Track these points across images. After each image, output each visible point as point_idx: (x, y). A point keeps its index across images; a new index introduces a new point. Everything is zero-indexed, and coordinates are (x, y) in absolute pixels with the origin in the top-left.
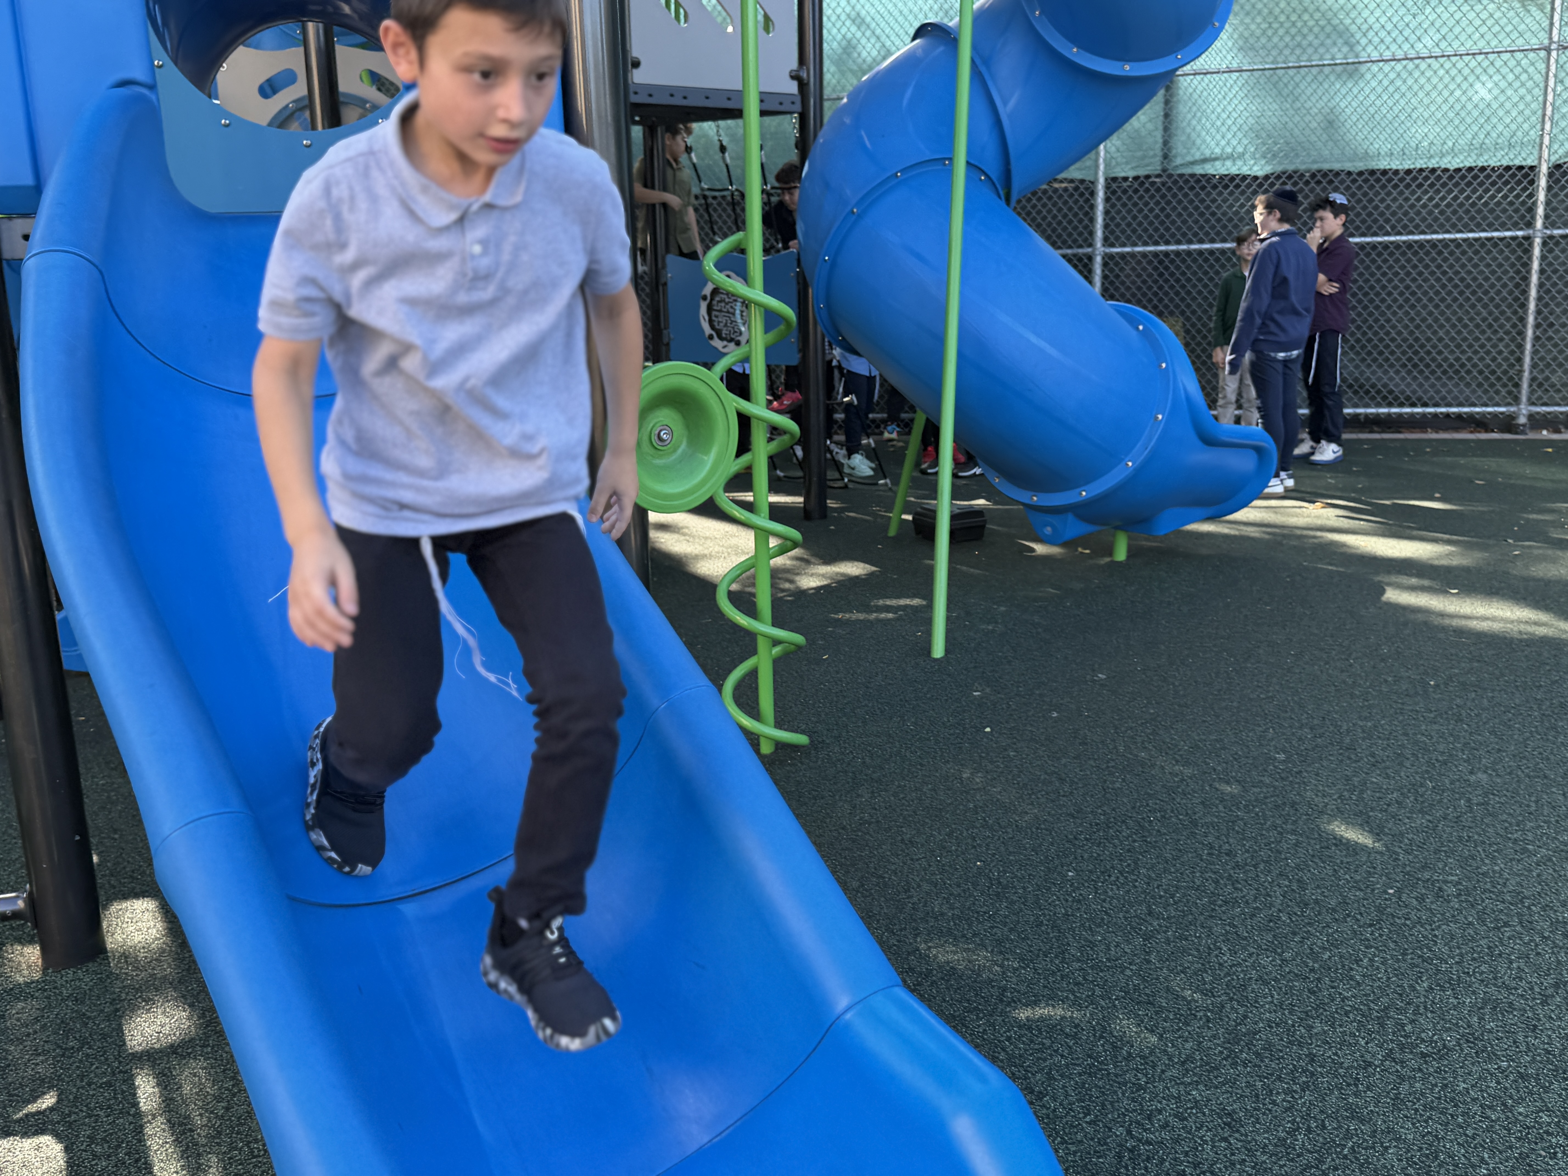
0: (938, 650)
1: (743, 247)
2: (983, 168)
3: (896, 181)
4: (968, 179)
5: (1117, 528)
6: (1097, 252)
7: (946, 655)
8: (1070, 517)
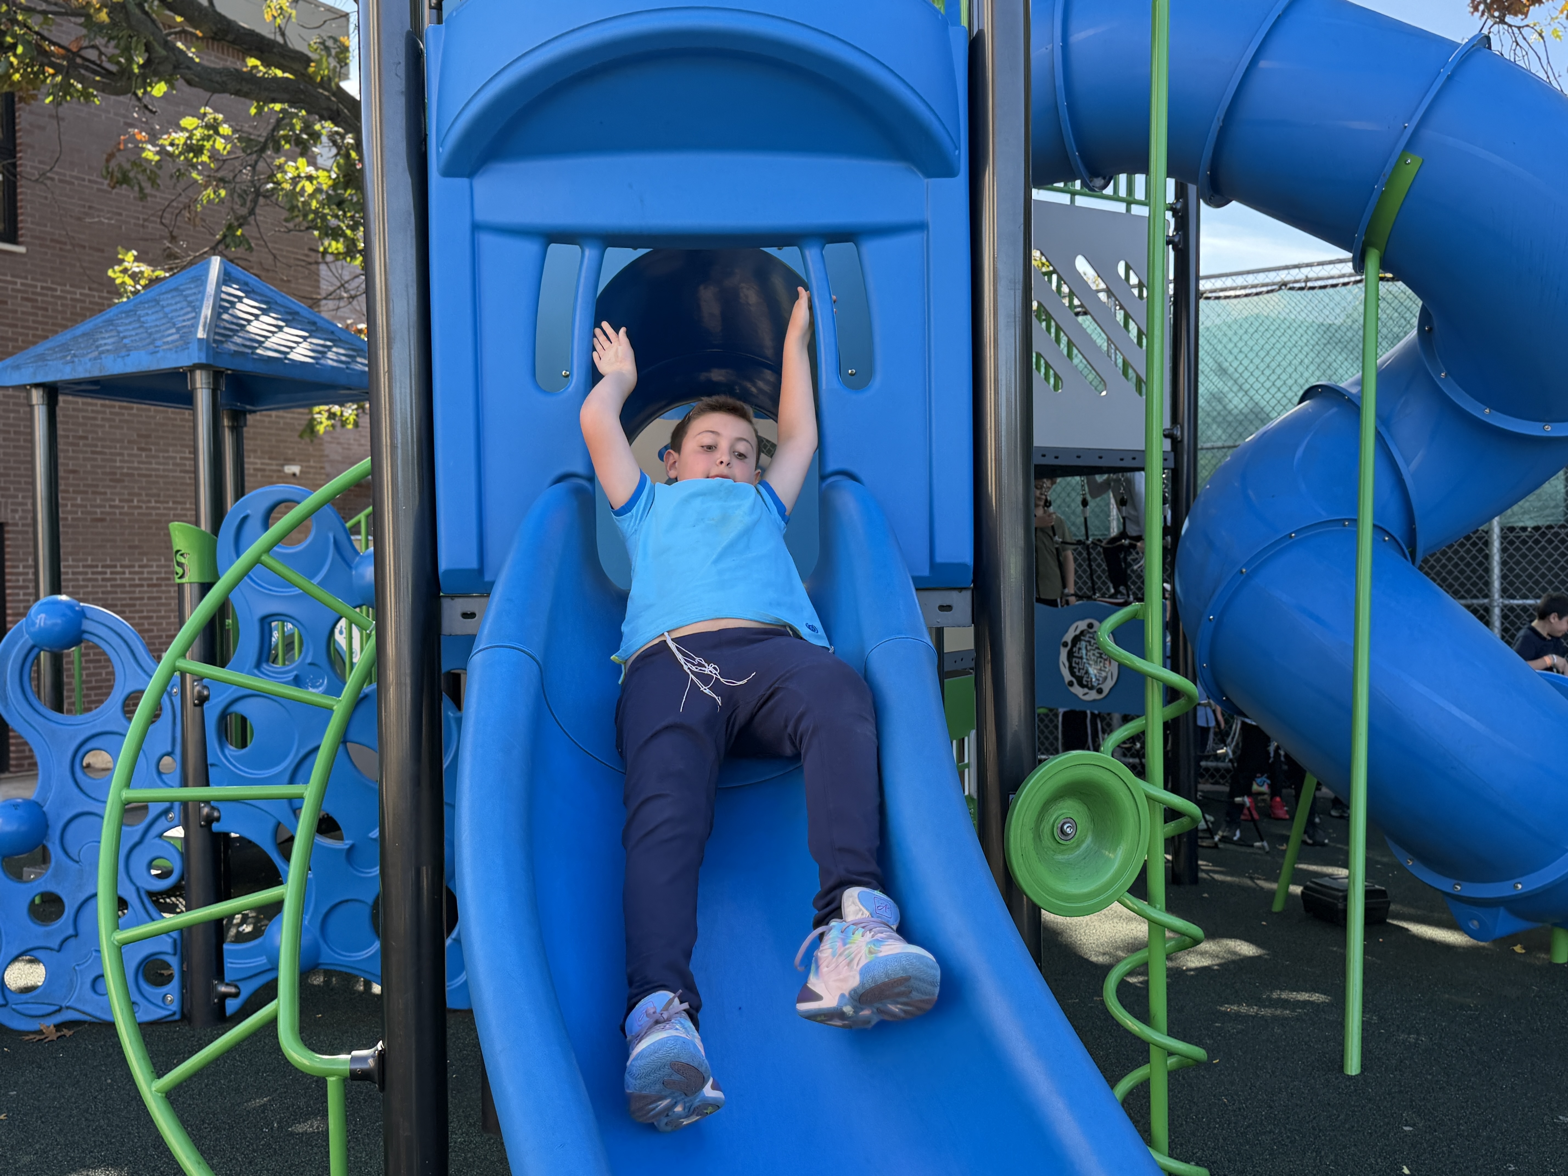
0: (1353, 1066)
1: (1141, 618)
2: (1387, 529)
3: (1291, 541)
4: (1374, 541)
5: (1556, 925)
6: (1495, 604)
7: (1362, 1072)
8: (1502, 911)
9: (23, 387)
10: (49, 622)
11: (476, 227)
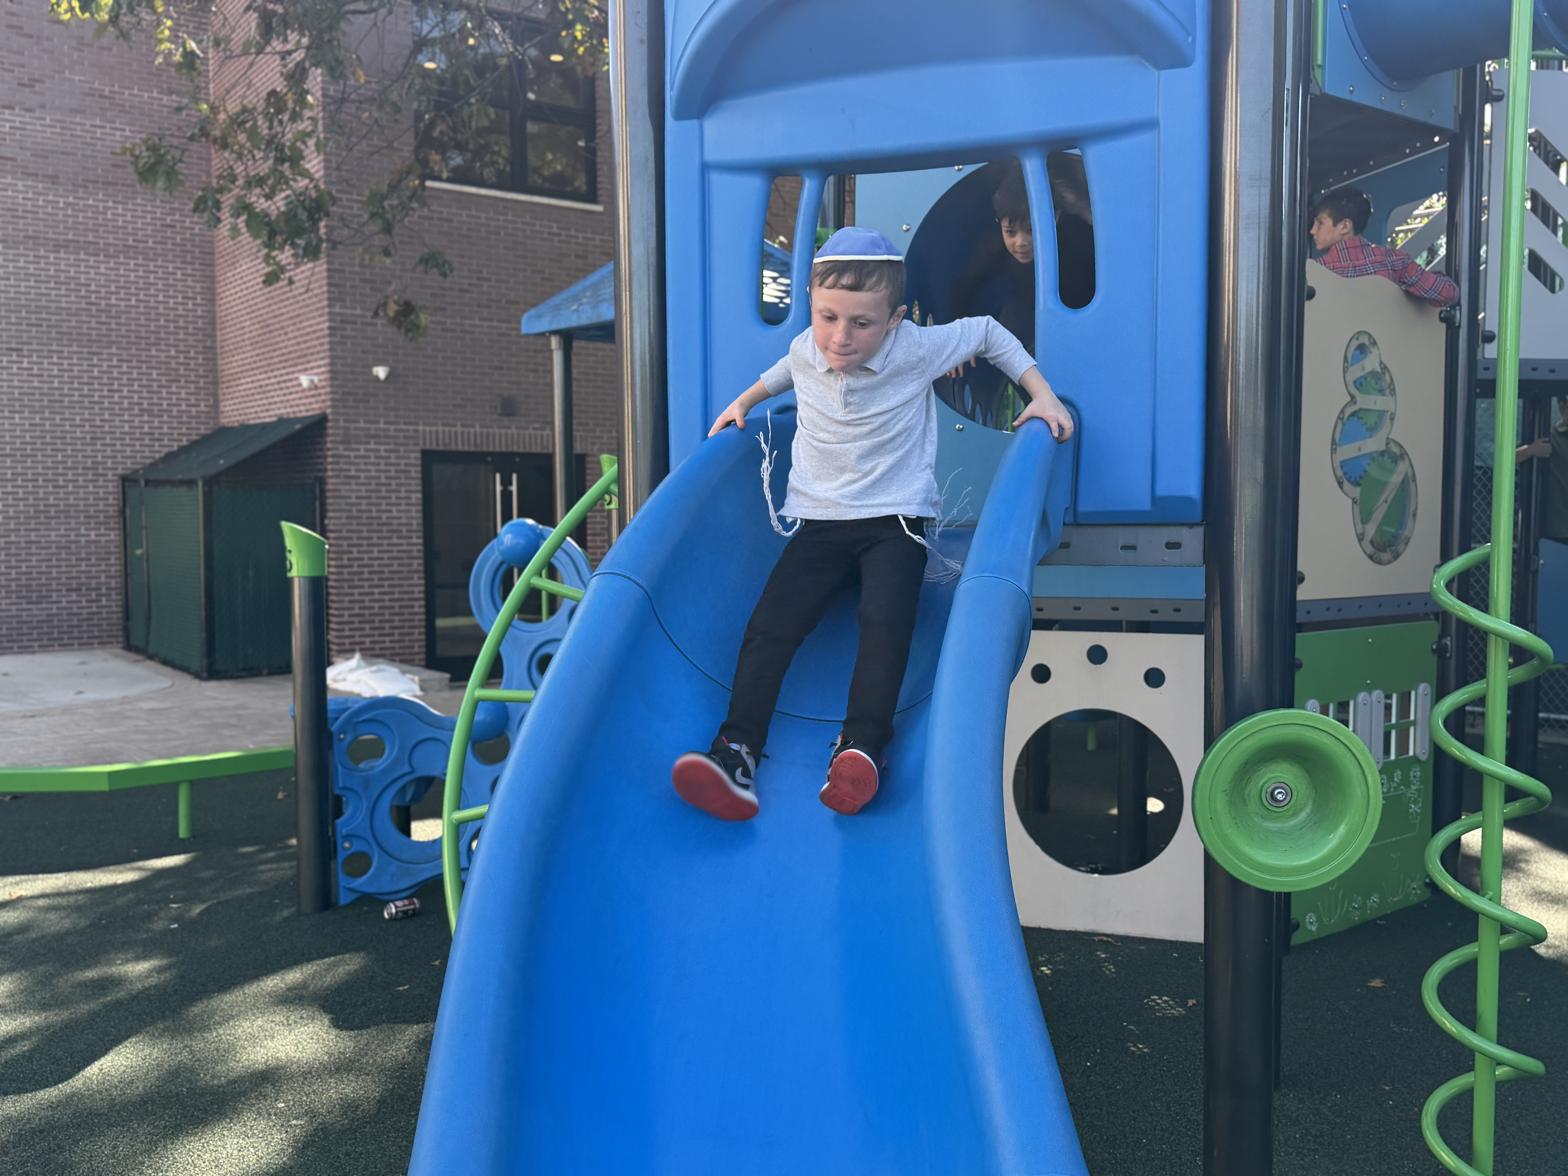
9: (542, 334)
10: (515, 541)
11: (705, 168)
